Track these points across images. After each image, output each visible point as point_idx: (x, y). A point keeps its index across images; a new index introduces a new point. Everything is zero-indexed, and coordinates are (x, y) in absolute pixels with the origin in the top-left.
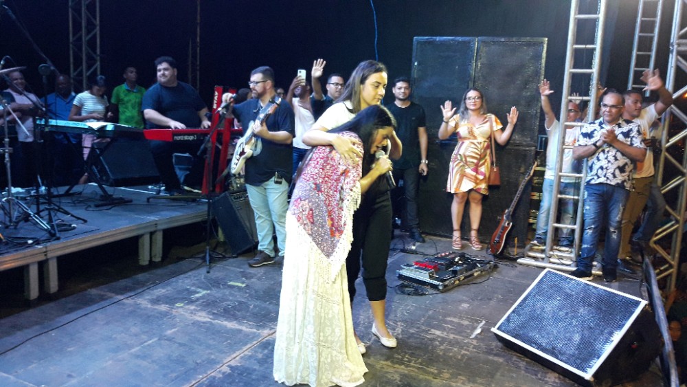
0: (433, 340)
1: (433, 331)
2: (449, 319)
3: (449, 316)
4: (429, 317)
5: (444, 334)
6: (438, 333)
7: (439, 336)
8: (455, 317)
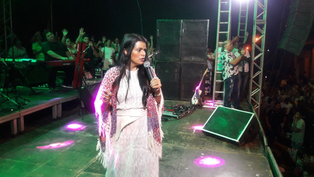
0: (180, 135)
1: (179, 132)
2: (183, 128)
3: (183, 127)
4: (176, 128)
5: (183, 133)
6: (181, 132)
7: (182, 134)
8: (185, 127)
